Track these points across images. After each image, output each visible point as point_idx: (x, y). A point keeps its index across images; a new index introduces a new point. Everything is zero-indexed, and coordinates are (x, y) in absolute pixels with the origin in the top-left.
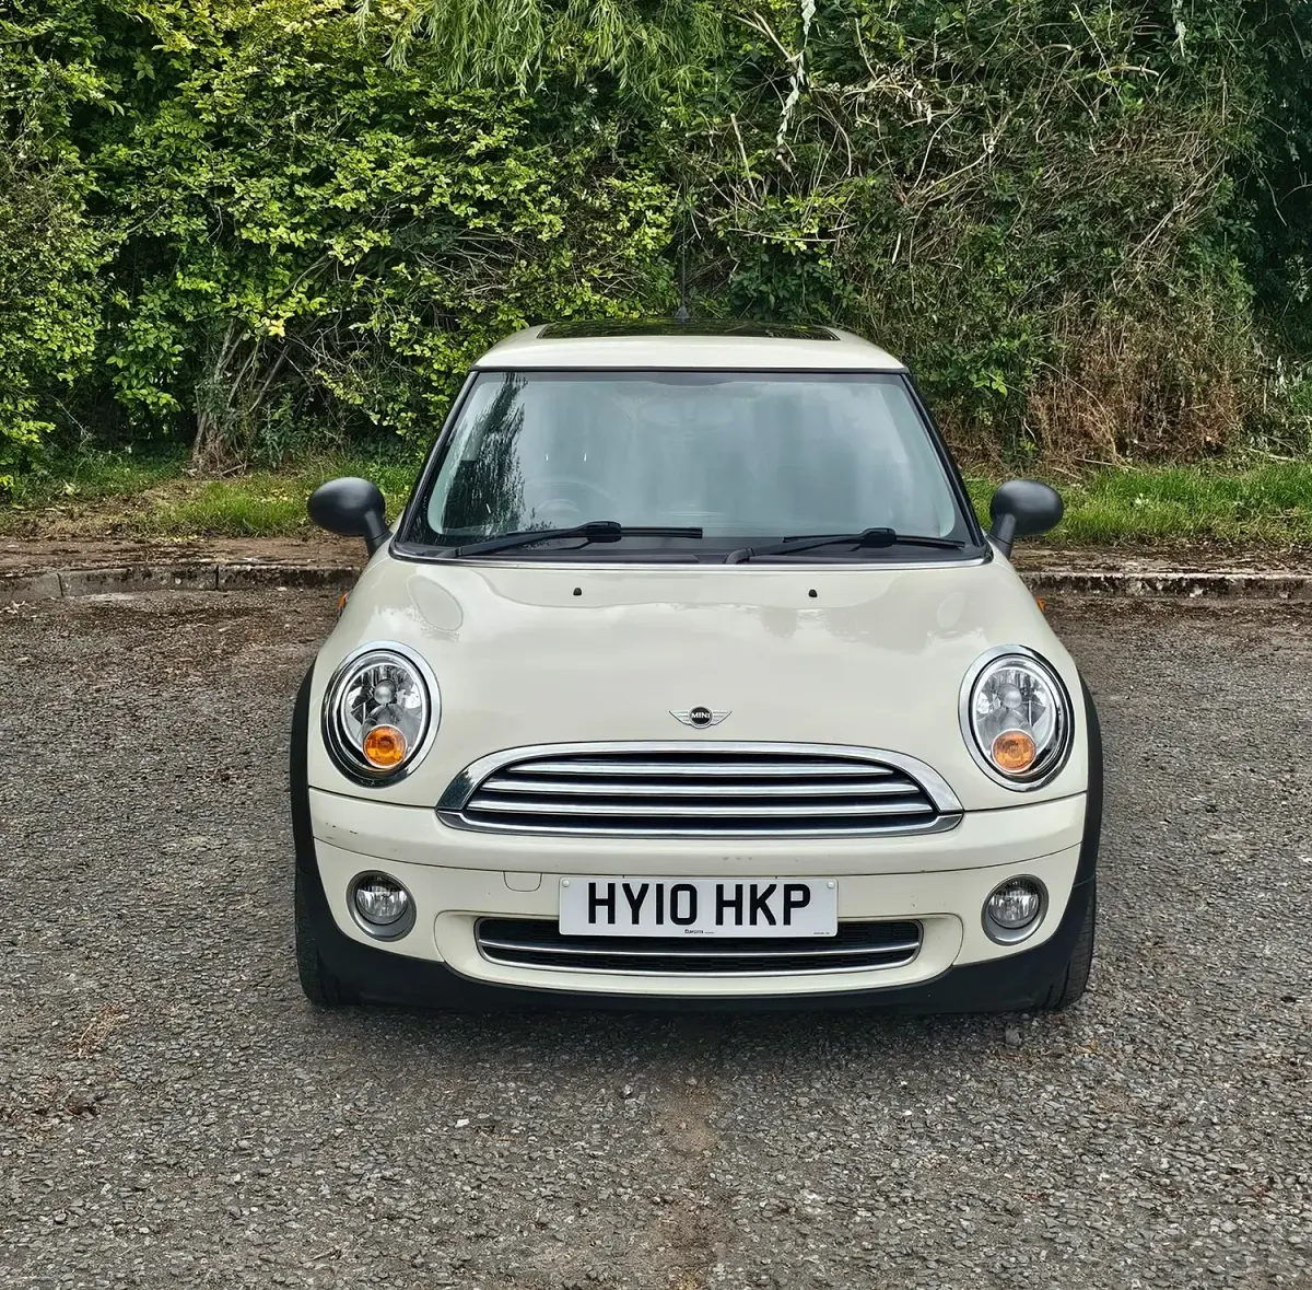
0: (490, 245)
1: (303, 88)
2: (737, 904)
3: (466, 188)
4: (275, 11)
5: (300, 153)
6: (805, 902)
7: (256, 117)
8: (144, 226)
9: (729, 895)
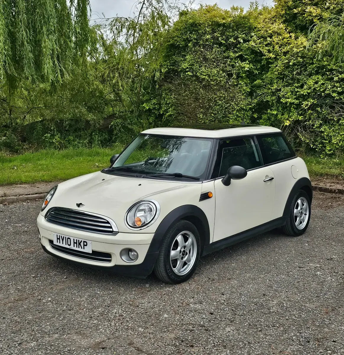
0: (341, 103)
1: (299, 65)
2: (76, 243)
3: (335, 89)
4: (293, 47)
5: (298, 81)
6: (86, 245)
7: (289, 72)
8: (262, 99)
9: (75, 241)
